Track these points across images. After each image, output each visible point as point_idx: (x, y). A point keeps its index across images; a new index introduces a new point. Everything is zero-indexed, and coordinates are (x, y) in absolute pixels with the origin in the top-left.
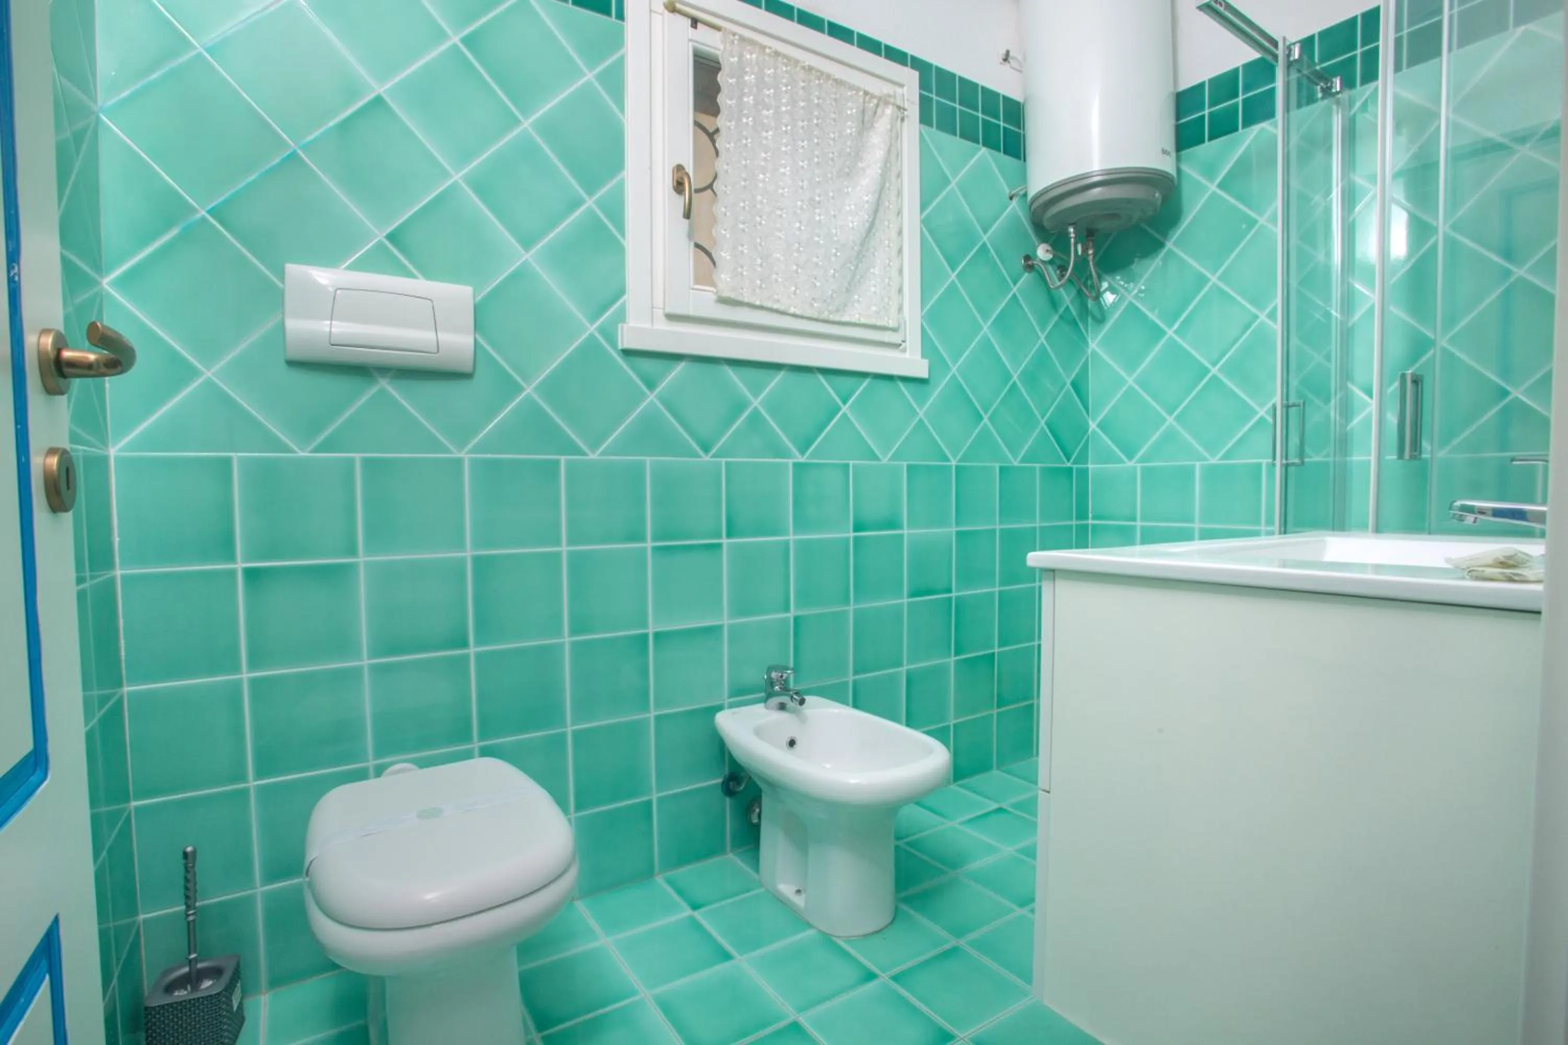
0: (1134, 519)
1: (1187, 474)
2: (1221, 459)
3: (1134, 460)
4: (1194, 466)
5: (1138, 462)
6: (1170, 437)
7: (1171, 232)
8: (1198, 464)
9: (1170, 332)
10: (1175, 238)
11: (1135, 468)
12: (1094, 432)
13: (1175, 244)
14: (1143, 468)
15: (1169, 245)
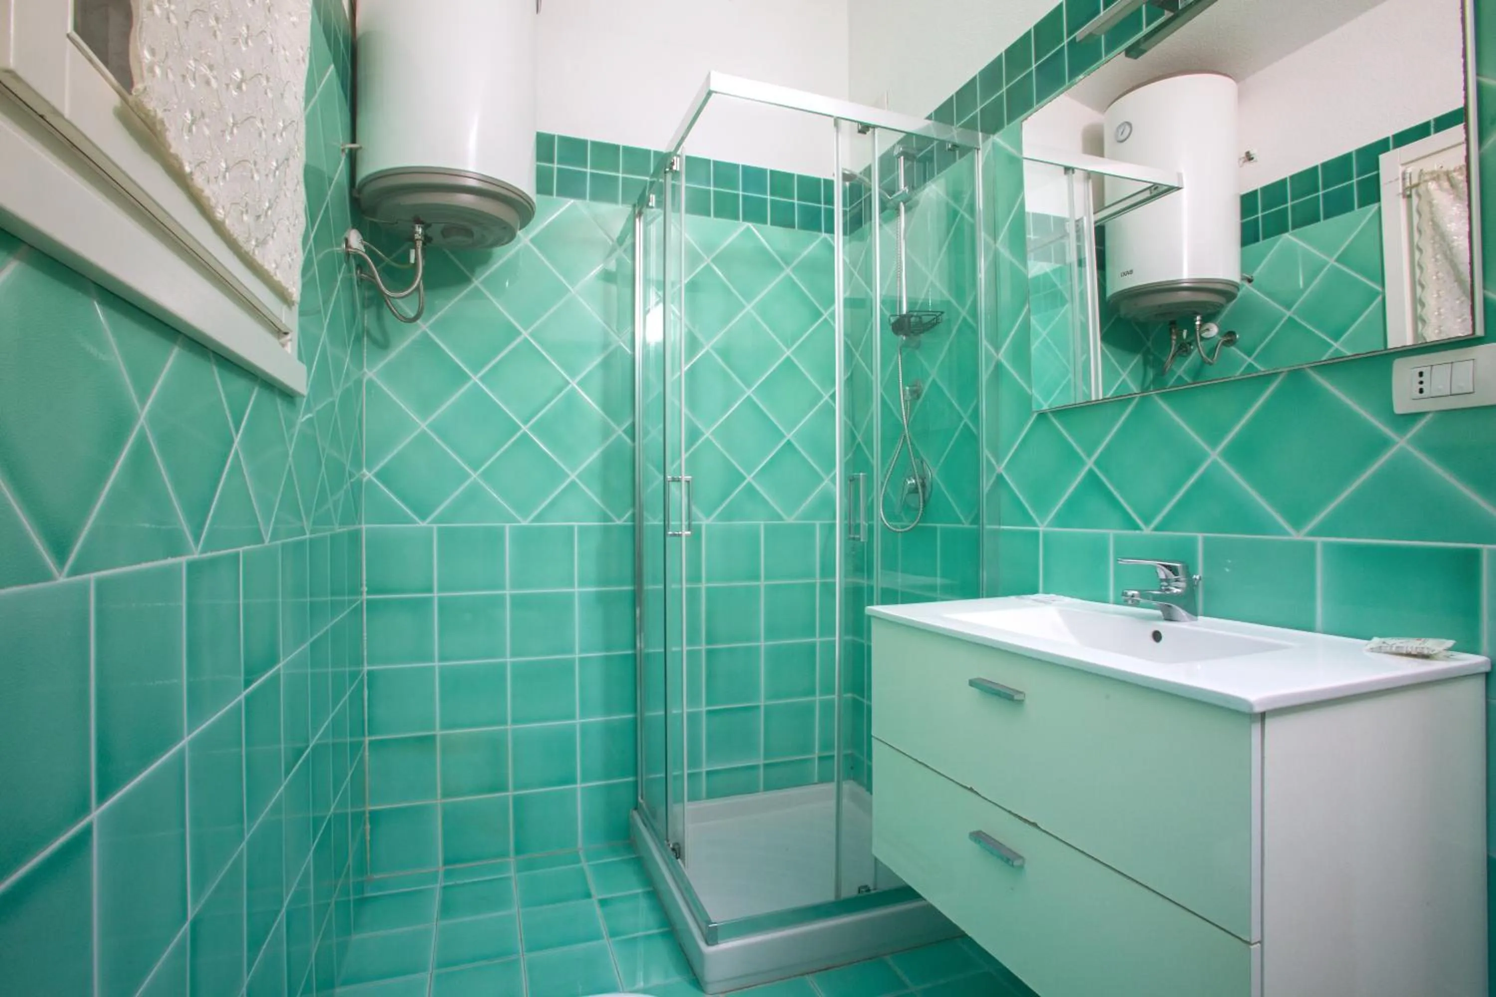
0: (430, 590)
1: (496, 536)
2: (533, 521)
3: (429, 520)
4: (504, 528)
5: (433, 522)
6: (473, 494)
7: (478, 270)
8: (507, 525)
9: (476, 379)
10: (483, 277)
11: (430, 530)
12: (370, 482)
13: (482, 283)
14: (440, 530)
15: (476, 282)
